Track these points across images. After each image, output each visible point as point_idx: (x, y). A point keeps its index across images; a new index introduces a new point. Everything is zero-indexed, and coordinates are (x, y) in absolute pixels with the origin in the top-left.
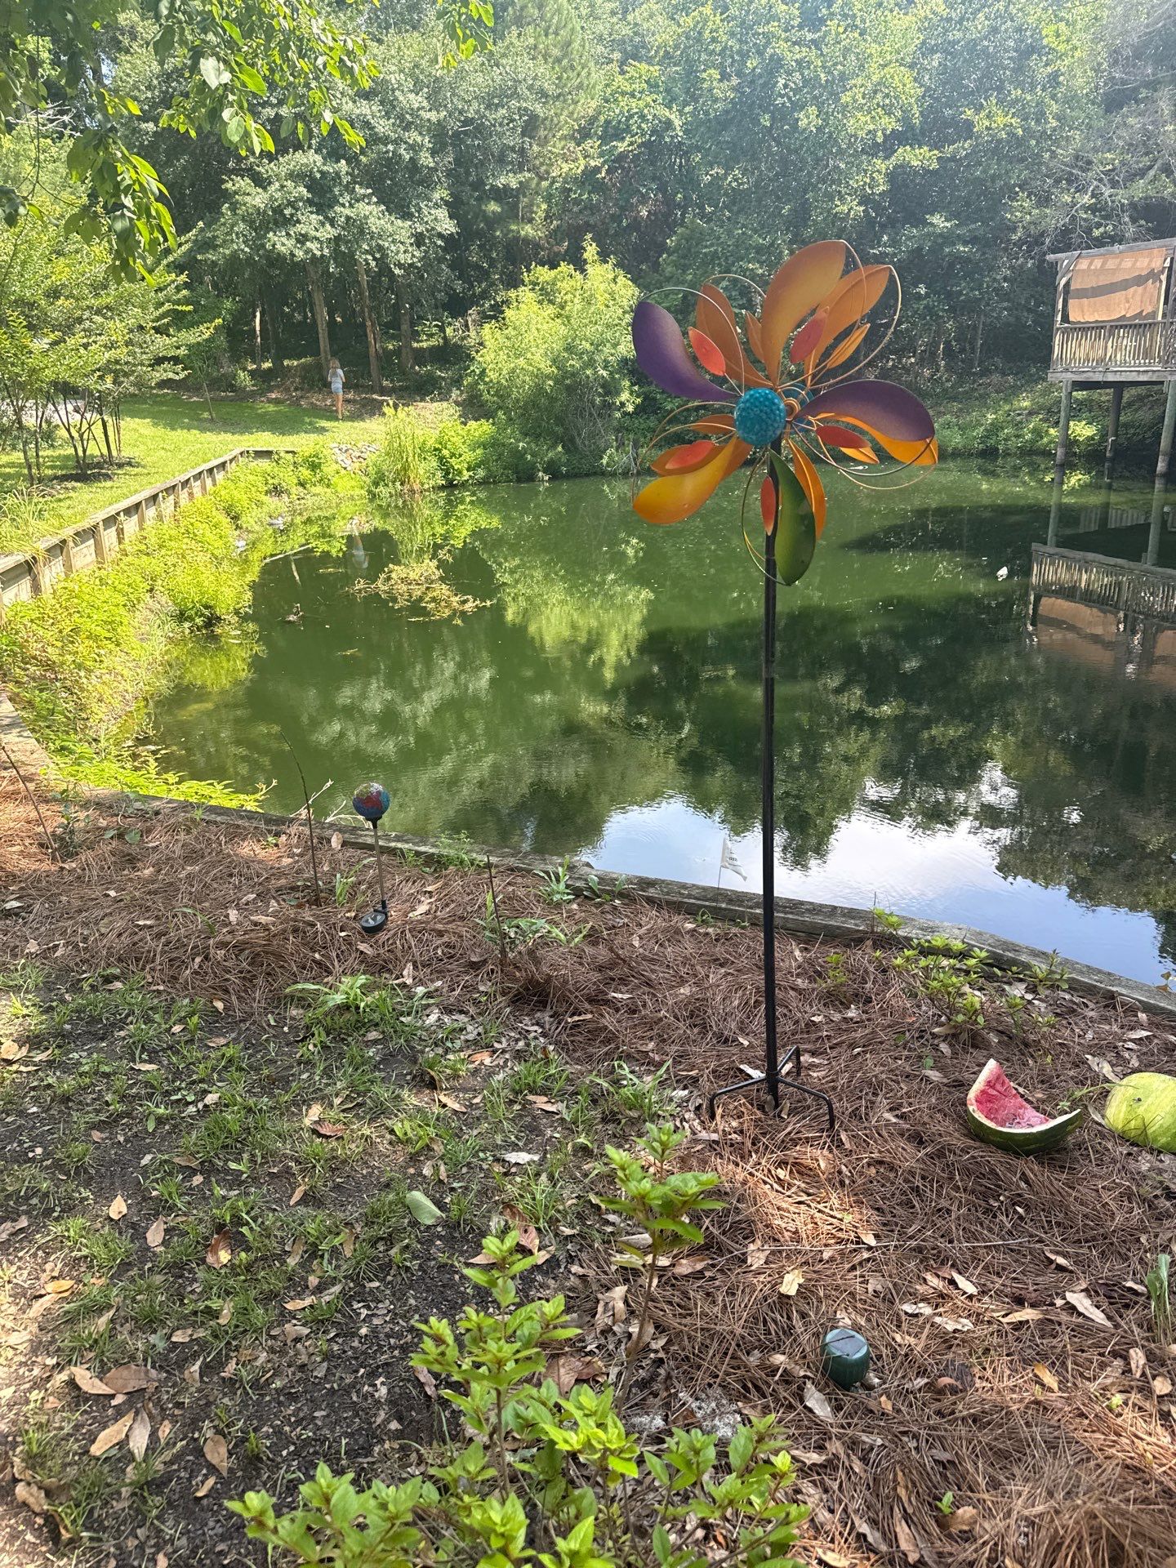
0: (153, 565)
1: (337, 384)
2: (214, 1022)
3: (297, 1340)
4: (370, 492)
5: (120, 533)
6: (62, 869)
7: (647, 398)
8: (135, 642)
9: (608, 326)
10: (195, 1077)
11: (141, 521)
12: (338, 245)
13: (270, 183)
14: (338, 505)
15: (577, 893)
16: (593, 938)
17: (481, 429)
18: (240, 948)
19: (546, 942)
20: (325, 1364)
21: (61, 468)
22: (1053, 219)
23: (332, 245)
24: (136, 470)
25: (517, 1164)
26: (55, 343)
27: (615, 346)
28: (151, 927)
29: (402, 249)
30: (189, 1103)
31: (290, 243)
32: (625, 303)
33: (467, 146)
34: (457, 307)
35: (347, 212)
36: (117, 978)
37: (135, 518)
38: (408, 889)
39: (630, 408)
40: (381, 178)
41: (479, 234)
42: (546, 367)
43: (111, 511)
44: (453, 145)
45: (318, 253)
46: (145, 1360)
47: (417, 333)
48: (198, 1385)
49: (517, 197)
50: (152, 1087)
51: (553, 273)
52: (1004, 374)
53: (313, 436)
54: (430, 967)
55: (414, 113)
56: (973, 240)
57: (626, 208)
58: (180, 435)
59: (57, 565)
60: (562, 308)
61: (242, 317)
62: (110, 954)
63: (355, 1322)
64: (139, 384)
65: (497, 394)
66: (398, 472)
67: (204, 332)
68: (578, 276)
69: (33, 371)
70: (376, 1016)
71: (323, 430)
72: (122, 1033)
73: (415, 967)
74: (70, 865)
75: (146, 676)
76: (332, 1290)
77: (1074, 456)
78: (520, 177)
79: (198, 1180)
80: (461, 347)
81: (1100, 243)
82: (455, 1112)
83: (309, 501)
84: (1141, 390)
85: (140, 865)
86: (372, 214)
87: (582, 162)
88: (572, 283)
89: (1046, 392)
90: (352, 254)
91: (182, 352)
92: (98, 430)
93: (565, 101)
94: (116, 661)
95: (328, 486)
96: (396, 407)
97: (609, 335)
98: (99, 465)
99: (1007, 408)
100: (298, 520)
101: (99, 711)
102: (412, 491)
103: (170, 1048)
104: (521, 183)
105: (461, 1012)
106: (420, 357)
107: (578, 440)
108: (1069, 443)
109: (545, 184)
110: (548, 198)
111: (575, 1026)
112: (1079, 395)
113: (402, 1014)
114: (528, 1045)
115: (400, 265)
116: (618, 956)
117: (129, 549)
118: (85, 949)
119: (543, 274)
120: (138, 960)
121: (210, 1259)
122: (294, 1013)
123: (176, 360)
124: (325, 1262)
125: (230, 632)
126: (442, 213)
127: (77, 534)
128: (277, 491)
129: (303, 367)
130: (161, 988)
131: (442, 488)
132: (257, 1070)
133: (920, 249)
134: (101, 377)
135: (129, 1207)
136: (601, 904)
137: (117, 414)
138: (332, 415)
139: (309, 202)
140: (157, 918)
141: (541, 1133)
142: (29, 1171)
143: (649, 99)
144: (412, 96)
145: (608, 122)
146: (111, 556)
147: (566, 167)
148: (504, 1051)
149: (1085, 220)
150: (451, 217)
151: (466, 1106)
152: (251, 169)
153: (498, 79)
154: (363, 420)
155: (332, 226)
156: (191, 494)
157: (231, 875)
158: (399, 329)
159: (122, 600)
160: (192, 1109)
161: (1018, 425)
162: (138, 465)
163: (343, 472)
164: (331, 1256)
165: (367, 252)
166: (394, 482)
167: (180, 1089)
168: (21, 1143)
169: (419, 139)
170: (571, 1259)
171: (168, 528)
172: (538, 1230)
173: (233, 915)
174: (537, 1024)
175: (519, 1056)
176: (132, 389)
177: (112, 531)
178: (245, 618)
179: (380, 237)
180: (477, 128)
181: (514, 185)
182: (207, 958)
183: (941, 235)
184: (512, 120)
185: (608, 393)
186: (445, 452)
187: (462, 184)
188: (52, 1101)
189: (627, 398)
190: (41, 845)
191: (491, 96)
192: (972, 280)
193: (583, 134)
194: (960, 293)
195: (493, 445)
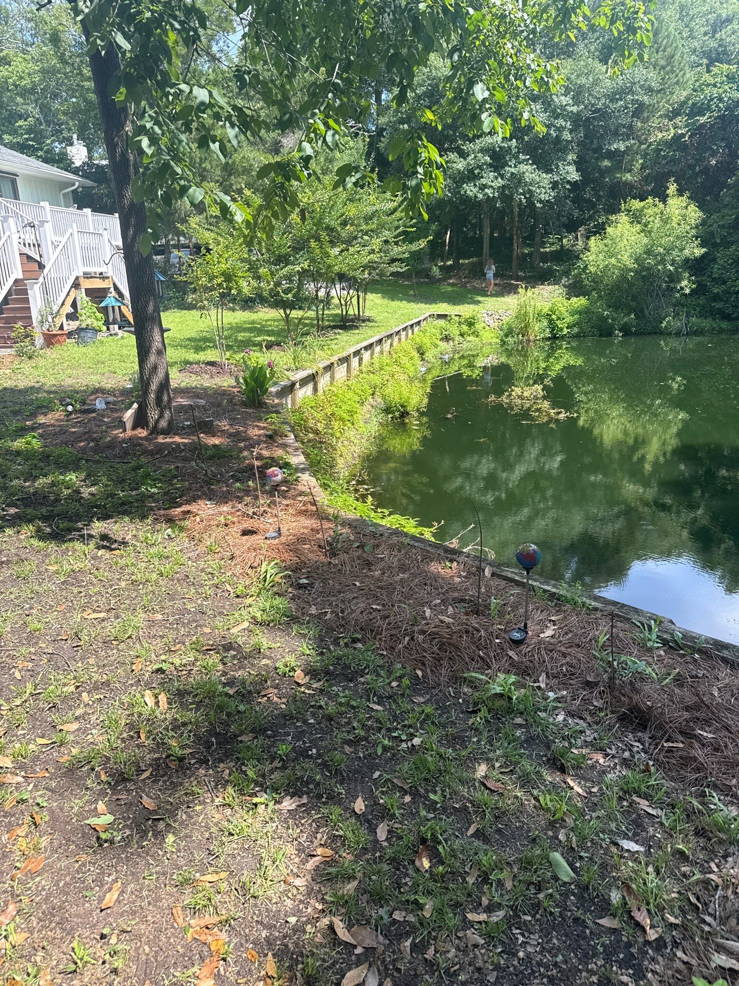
0: (376, 379)
1: (490, 274)
2: (417, 685)
3: (476, 946)
4: (502, 340)
5: (361, 360)
6: (330, 563)
7: (699, 284)
8: (361, 423)
9: (678, 237)
10: (406, 722)
11: (372, 354)
12: (504, 191)
13: (468, 155)
14: (481, 348)
15: (665, 642)
16: (679, 681)
17: (579, 302)
18: (433, 636)
19: (643, 677)
20: (495, 973)
21: (333, 321)
23: (500, 190)
24: (372, 324)
25: (628, 851)
26: (342, 251)
27: (681, 250)
28: (379, 611)
29: (544, 191)
30: (402, 741)
31: (475, 190)
32: (693, 222)
33: (594, 126)
34: (572, 226)
35: (513, 170)
36: (359, 640)
37: (369, 352)
38: (538, 616)
39: (687, 291)
40: (536, 148)
41: (594, 181)
42: (630, 263)
43: (358, 347)
44: (584, 126)
45: (491, 195)
46: (376, 926)
47: (544, 243)
48: (409, 957)
49: (623, 156)
50: (380, 723)
51: (642, 204)
53: (472, 306)
54: (559, 679)
55: (563, 108)
57: (701, 159)
58: (396, 304)
59: (327, 377)
60: (646, 226)
61: (440, 235)
62: (356, 624)
63: (514, 944)
64: (381, 274)
65: (593, 281)
66: (522, 328)
67: (422, 244)
68: (661, 205)
69: (329, 267)
70: (521, 707)
71: (479, 302)
72: (362, 680)
73: (548, 677)
74: (335, 561)
75: (366, 444)
76: (498, 913)
78: (628, 143)
79: (408, 799)
80: (571, 251)
82: (579, 795)
83: (465, 345)
85: (373, 568)
86: (528, 171)
87: (672, 131)
88: (656, 209)
90: (512, 195)
91: (406, 255)
92: (354, 300)
93: (665, 93)
94: (351, 434)
95: (477, 336)
96: (526, 288)
97: (678, 243)
98: (352, 321)
100: (457, 356)
101: (341, 462)
102: (529, 341)
103: (390, 697)
104: (627, 147)
105: (581, 718)
106: (545, 257)
107: (646, 311)
109: (644, 147)
110: (644, 157)
111: (670, 750)
113: (539, 709)
114: (633, 757)
115: (541, 201)
116: (702, 701)
117: (364, 369)
118: (343, 617)
119: (636, 204)
120: (372, 631)
121: (417, 863)
122: (466, 690)
123: (401, 260)
124: (493, 889)
125: (413, 422)
126: (572, 169)
127: (339, 360)
128: (447, 339)
129: (472, 264)
130: (385, 653)
131: (548, 339)
132: (444, 727)
134: (363, 271)
135: (366, 806)
136: (683, 656)
137: (365, 292)
138: (484, 294)
139: (490, 165)
140: (384, 605)
141: (644, 830)
142: (308, 765)
143: (726, 87)
144: (563, 98)
145: (694, 104)
146: (354, 373)
147: (660, 135)
148: (613, 757)
150: (577, 171)
151: (586, 792)
152: (458, 147)
153: (620, 82)
154: (503, 296)
155: (502, 179)
156: (400, 339)
157: (425, 584)
158: (533, 240)
159: (357, 399)
160: (404, 745)
162: (373, 321)
163: (487, 328)
164: (498, 886)
165: (521, 194)
166: (518, 335)
167: (397, 729)
168: (304, 743)
169: (563, 124)
170: (676, 944)
171: (386, 359)
172: (648, 911)
173: (428, 613)
174: (639, 741)
175: (625, 763)
176: (376, 277)
177: (357, 359)
178: (422, 414)
179: (531, 184)
180: (602, 114)
181: (622, 148)
182: (412, 639)
184: (626, 108)
185: (672, 281)
186: (554, 317)
187: (588, 150)
188: (323, 718)
189: (686, 285)
190: (320, 546)
191: (614, 94)
193: (676, 113)
195: (586, 313)
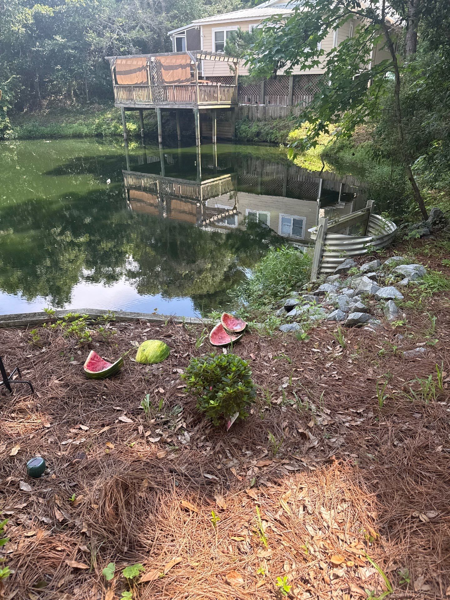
22: (105, 43)
52: (99, 104)
56: (75, 48)
77: (130, 137)
81: (124, 53)
84: (149, 111)
89: (116, 111)
99: (103, 117)
108: (128, 131)
112: (128, 113)
133: (53, 50)
149: (117, 44)
161: (108, 124)
183: (61, 44)
192: (78, 65)
194: (74, 70)
